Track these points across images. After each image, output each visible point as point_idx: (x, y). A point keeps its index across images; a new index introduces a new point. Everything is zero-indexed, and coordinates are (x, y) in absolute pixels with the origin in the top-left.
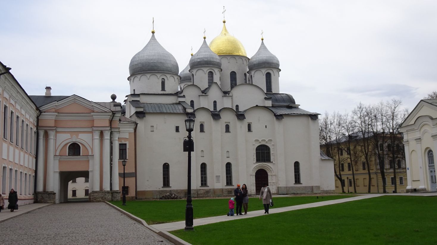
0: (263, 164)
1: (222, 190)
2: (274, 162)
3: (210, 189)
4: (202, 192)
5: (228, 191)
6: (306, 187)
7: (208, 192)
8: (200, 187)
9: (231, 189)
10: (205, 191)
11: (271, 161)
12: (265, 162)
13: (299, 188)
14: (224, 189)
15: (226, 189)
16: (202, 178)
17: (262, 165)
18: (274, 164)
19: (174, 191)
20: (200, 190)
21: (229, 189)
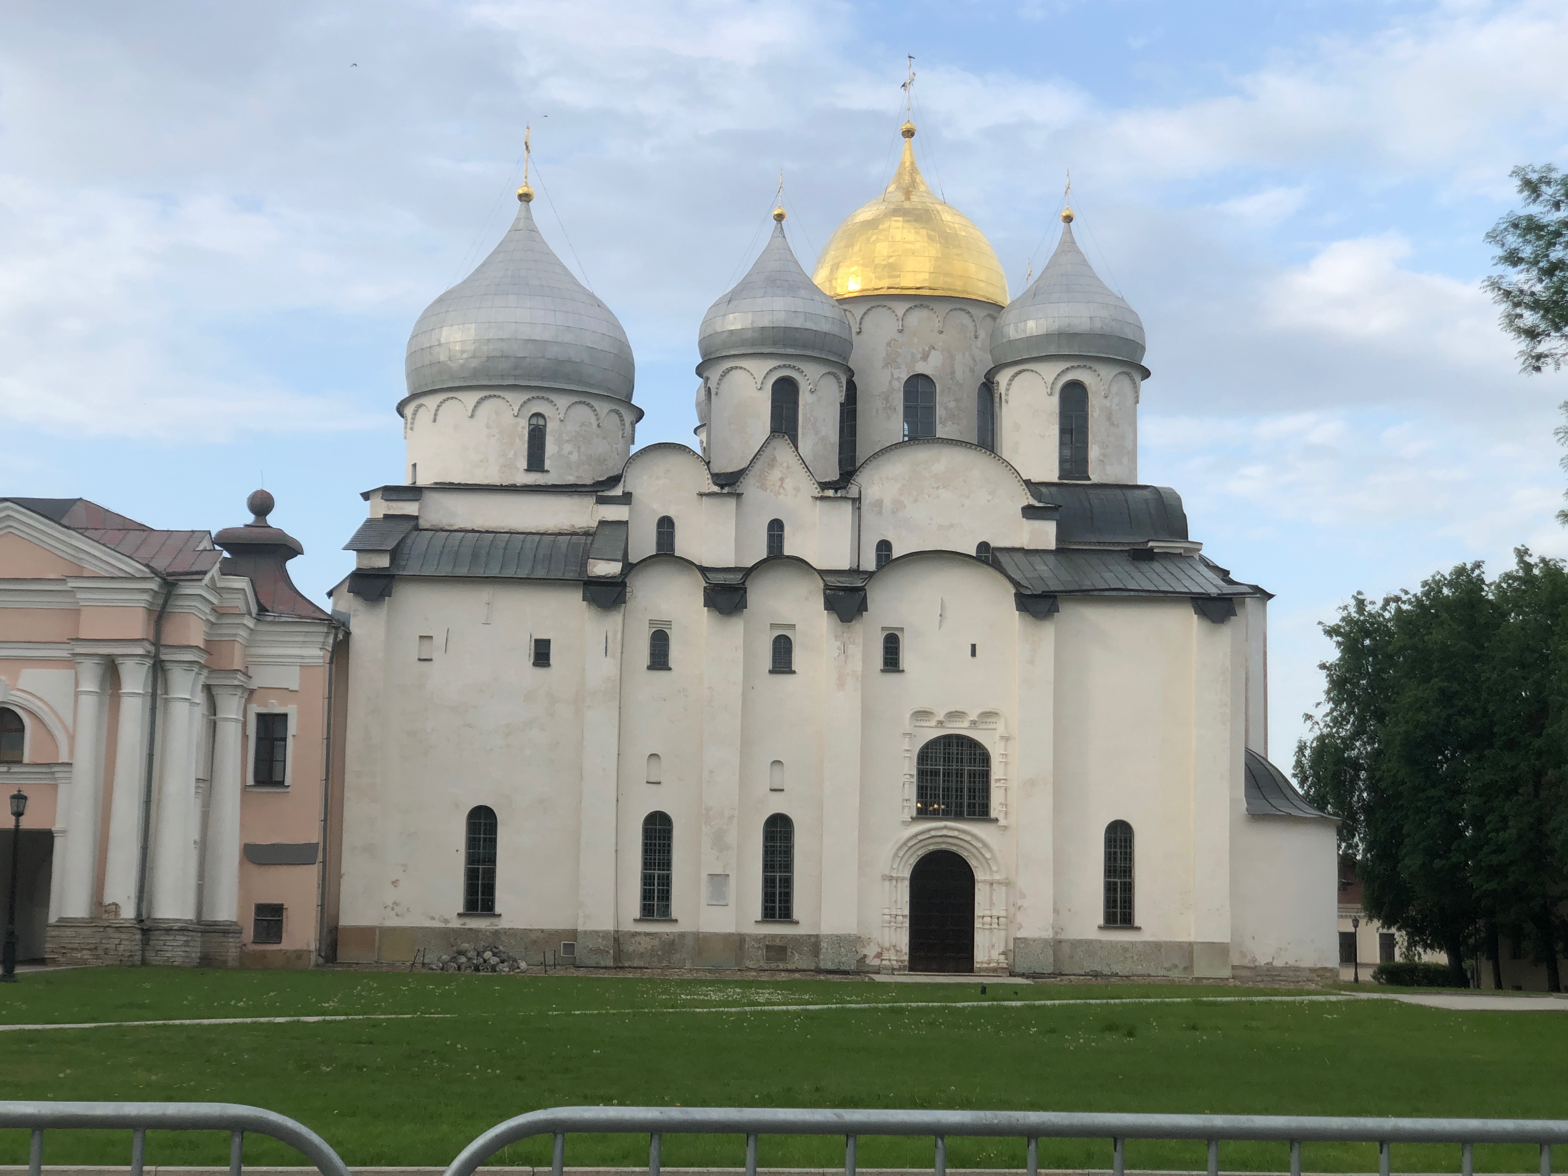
0: (945, 827)
1: (738, 942)
2: (1002, 822)
3: (682, 935)
4: (646, 944)
5: (768, 947)
6: (1157, 946)
7: (671, 945)
8: (635, 920)
9: (782, 937)
10: (656, 942)
11: (993, 814)
12: (959, 816)
13: (1125, 948)
14: (750, 935)
15: (758, 939)
16: (647, 880)
17: (945, 832)
18: (1006, 828)
19: (512, 933)
20: (635, 934)
21: (774, 937)
